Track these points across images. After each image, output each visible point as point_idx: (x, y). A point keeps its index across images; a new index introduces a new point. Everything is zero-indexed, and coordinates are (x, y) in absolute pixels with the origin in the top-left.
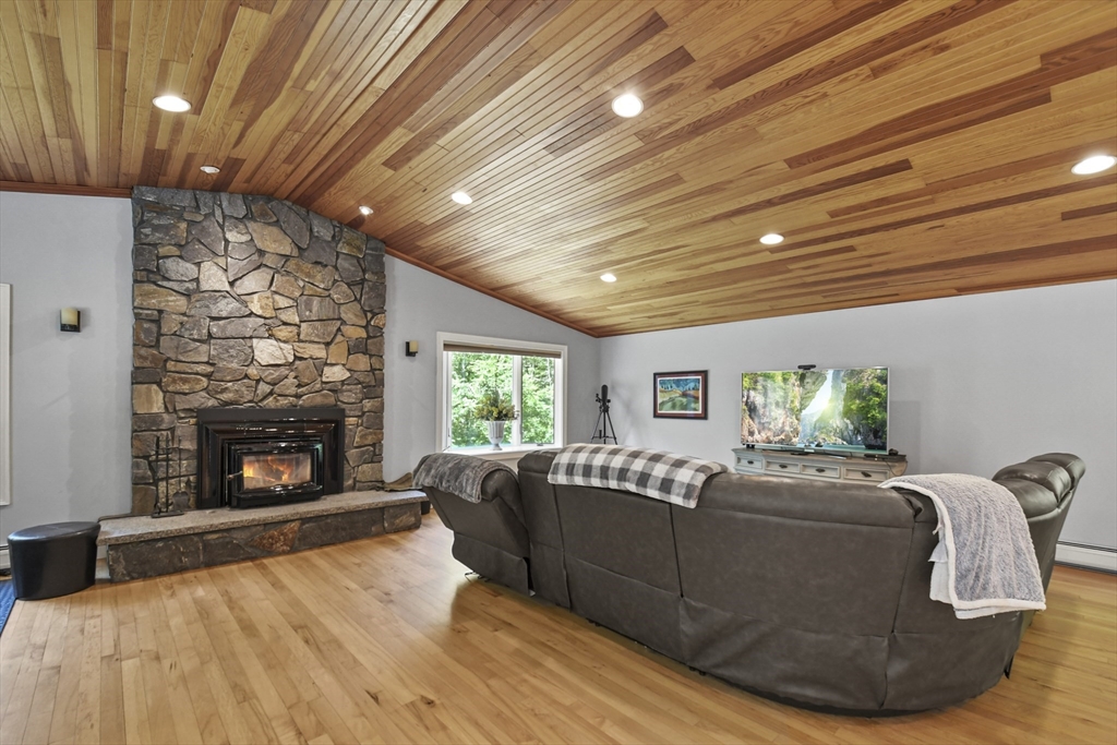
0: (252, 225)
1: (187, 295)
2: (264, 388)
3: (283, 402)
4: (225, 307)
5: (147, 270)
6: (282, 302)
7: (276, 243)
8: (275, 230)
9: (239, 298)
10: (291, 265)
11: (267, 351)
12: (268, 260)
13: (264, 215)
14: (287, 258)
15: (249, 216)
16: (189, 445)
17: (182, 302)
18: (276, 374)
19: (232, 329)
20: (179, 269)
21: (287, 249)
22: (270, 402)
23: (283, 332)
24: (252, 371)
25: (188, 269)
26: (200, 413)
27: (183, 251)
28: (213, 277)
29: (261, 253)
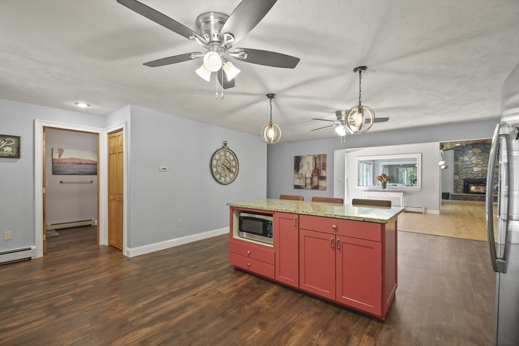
0: (473, 149)
1: (462, 162)
2: (476, 175)
3: (479, 178)
4: (468, 163)
5: (456, 159)
6: (479, 161)
7: (477, 151)
8: (478, 149)
9: (471, 161)
10: (481, 154)
11: (476, 169)
12: (476, 154)
13: (475, 147)
14: (480, 153)
15: (473, 148)
16: (462, 184)
17: (461, 163)
18: (478, 173)
19: (469, 166)
20: (461, 158)
21: (480, 151)
22: (477, 178)
23: (479, 166)
24: (473, 173)
25: (462, 158)
26: (464, 179)
27: (461, 156)
28: (466, 158)
29: (475, 153)
